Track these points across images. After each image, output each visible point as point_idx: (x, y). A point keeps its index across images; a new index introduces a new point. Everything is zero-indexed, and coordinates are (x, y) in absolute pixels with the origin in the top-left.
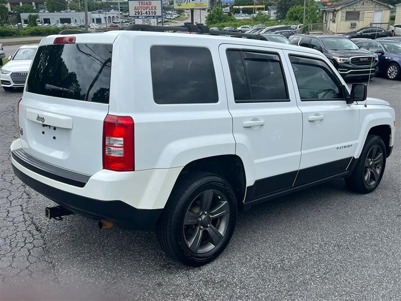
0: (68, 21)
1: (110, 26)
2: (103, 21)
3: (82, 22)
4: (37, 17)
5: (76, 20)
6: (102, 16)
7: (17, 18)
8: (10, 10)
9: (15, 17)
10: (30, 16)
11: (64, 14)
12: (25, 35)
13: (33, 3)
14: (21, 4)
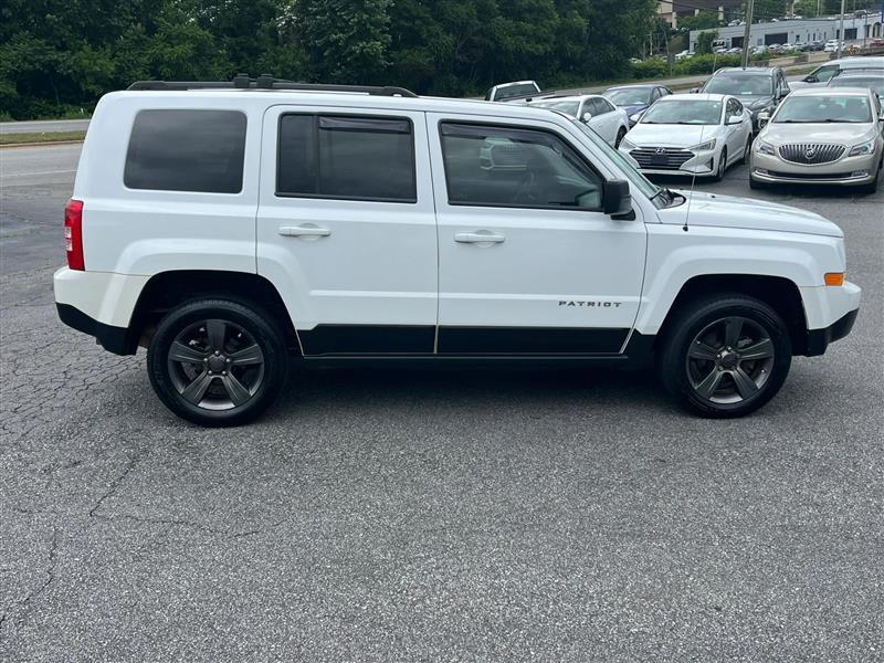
0: (782, 38)
1: (872, 45)
2: (861, 34)
3: (811, 39)
4: (714, 36)
5: (798, 36)
6: (860, 24)
7: (684, 42)
8: (674, 26)
9: (680, 38)
10: (702, 34)
11: (776, 26)
12: (678, 74)
13: (721, 9)
14: (697, 12)
